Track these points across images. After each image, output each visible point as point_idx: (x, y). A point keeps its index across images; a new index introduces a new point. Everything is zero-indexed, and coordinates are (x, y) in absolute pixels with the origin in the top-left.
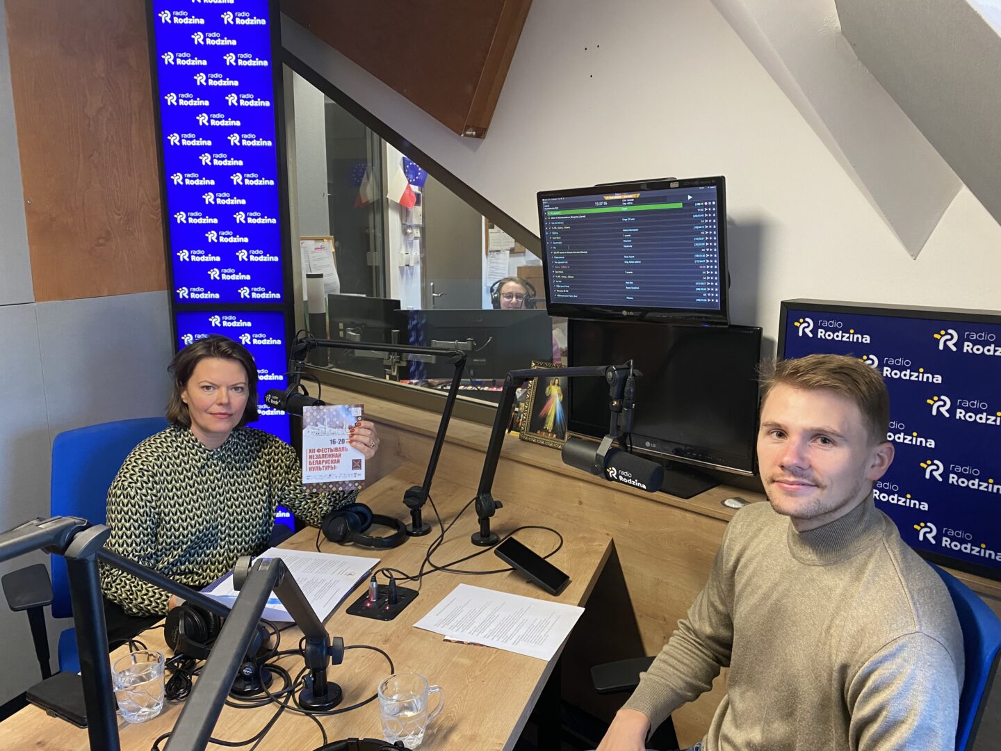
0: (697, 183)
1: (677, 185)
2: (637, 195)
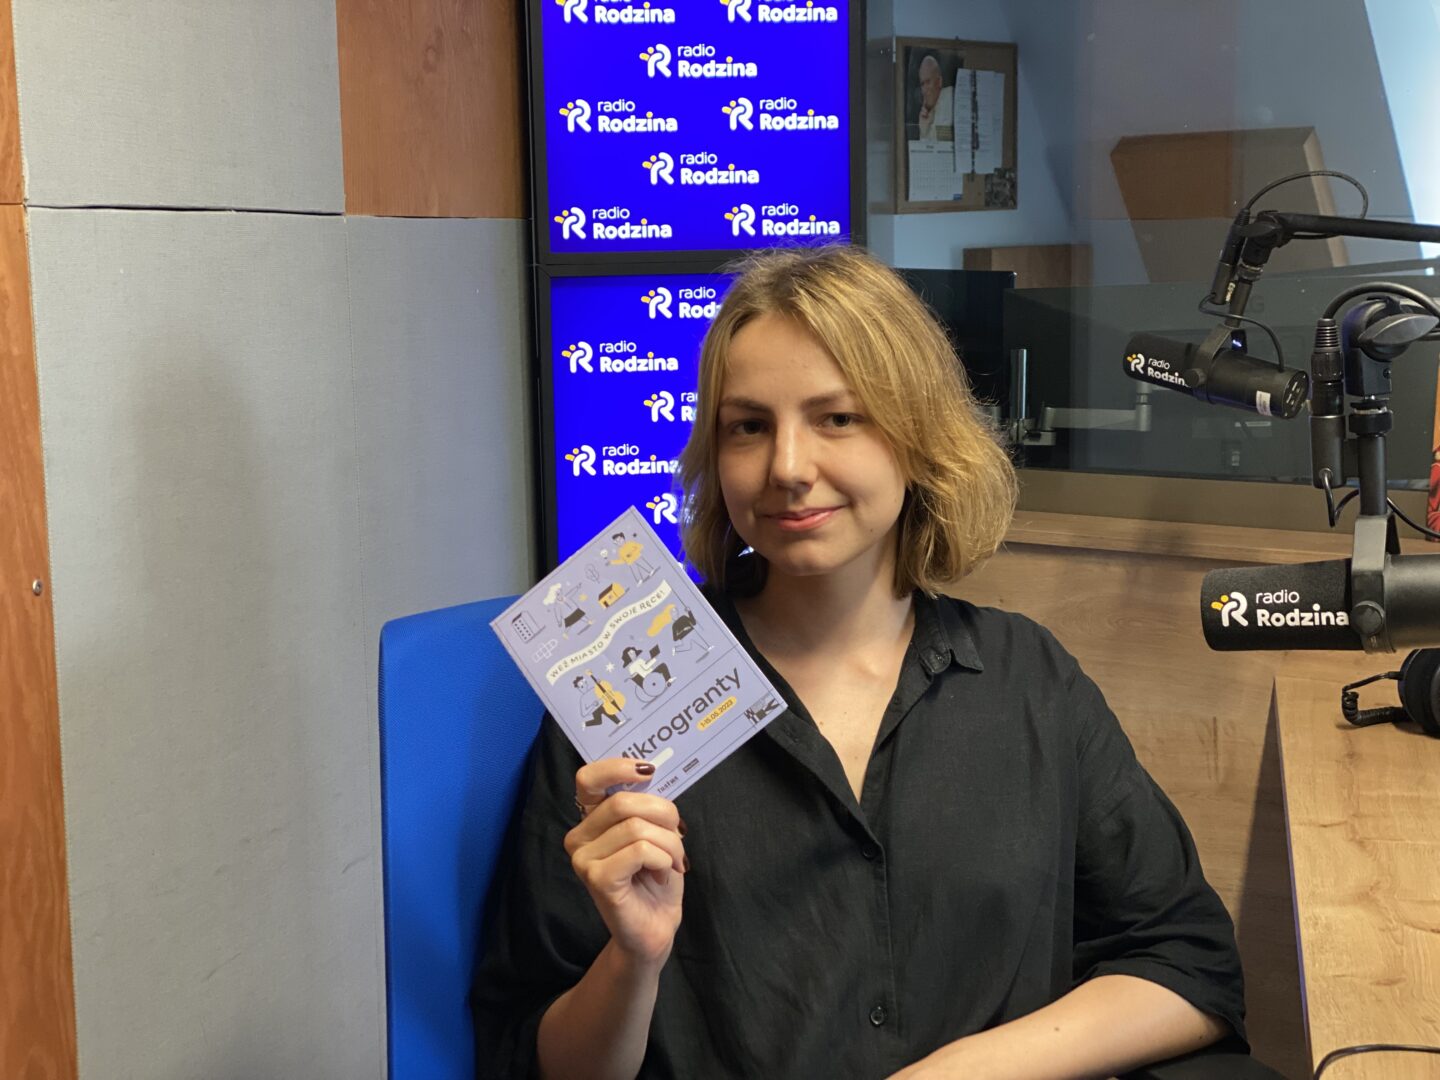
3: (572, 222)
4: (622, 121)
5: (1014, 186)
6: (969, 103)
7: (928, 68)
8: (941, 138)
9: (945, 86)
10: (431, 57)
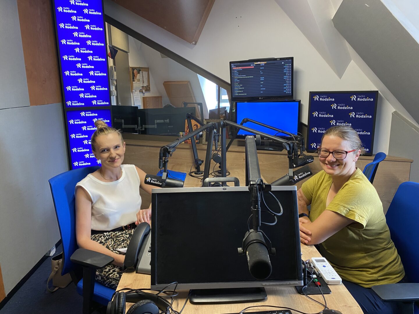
0: (285, 59)
1: (279, 59)
2: (266, 62)
3: (69, 103)
4: (75, 89)
5: (150, 88)
6: (142, 76)
7: (135, 71)
8: (138, 81)
9: (138, 74)
10: (44, 82)
